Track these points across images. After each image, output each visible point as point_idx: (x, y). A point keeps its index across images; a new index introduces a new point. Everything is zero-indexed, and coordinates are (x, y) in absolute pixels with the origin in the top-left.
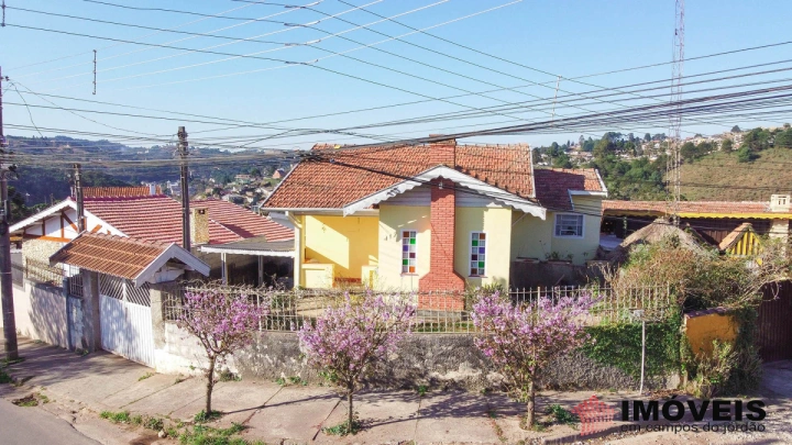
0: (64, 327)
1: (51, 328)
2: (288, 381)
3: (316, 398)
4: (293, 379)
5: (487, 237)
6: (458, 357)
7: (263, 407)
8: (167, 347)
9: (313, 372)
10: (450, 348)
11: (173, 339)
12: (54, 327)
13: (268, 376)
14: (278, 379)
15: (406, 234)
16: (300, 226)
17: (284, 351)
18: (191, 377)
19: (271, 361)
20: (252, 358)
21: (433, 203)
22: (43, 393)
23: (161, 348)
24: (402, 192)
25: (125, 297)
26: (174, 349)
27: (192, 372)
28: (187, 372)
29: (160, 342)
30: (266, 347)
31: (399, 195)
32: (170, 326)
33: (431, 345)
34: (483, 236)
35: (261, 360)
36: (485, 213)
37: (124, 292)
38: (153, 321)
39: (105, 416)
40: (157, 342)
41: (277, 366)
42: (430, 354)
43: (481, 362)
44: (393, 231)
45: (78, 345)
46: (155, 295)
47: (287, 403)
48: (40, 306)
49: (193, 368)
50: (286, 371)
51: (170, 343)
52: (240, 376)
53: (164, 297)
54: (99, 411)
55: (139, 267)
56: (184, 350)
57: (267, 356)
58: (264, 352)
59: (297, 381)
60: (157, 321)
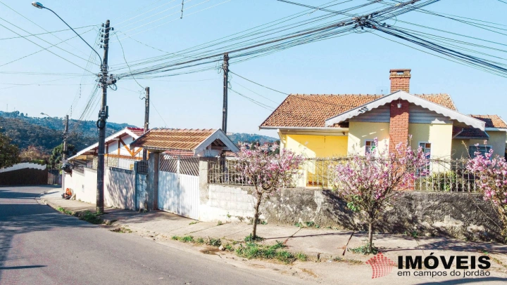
0: (132, 191)
1: (122, 192)
2: (305, 225)
3: (333, 234)
4: (308, 223)
5: (432, 146)
6: (444, 210)
7: (292, 237)
8: (209, 202)
9: (324, 218)
10: (437, 203)
11: (215, 196)
12: (124, 191)
13: (290, 220)
14: (296, 223)
15: (368, 143)
16: (284, 141)
17: (302, 202)
18: (227, 222)
19: (291, 210)
20: (276, 208)
21: (391, 119)
22: (127, 228)
23: (205, 203)
24: (370, 109)
25: (178, 171)
26: (215, 203)
27: (228, 220)
28: (224, 219)
29: (205, 199)
30: (288, 199)
31: (367, 112)
32: (212, 187)
33: (421, 200)
34: (428, 145)
35: (284, 209)
36: (431, 127)
37: (178, 167)
38: (200, 184)
39: (175, 238)
40: (202, 199)
41: (296, 213)
42: (419, 207)
43: (463, 216)
44: (358, 140)
45: (141, 205)
46: (203, 165)
47: (311, 236)
48: (115, 180)
49: (229, 217)
50: (303, 217)
51: (212, 199)
52: (266, 221)
53: (209, 166)
54: (170, 236)
55: (196, 143)
56: (223, 203)
57: (288, 206)
58: (286, 202)
59: (311, 225)
60: (203, 184)
